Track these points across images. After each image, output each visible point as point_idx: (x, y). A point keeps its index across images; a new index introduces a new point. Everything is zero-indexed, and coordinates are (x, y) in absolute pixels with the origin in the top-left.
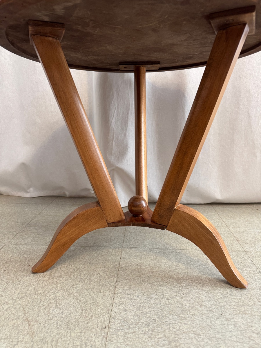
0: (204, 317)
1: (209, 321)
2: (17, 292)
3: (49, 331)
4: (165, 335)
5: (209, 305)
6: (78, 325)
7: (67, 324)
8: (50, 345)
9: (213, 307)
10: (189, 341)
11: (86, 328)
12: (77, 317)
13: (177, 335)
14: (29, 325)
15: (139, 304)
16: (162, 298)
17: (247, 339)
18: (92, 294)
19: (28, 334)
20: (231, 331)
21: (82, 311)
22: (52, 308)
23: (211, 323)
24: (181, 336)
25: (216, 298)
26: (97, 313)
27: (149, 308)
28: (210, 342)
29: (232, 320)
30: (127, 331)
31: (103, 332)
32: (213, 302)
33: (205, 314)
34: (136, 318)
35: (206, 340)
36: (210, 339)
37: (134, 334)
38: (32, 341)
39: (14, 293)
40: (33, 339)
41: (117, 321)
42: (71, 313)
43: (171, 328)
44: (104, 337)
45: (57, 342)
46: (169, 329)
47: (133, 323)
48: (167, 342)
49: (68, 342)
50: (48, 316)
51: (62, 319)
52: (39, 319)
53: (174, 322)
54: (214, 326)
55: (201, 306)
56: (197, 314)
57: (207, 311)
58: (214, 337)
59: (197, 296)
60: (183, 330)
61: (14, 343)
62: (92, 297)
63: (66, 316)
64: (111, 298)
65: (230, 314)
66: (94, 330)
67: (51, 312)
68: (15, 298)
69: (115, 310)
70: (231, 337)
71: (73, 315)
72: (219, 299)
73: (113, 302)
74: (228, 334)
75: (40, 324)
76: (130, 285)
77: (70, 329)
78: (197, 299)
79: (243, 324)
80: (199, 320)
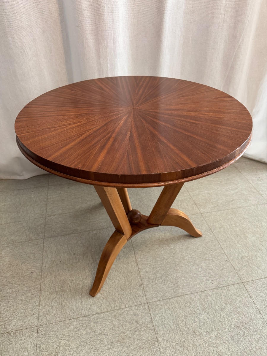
0: (187, 266)
1: (189, 268)
3: (114, 294)
4: (171, 282)
5: (188, 258)
6: (127, 287)
7: (121, 288)
8: (118, 302)
9: (190, 259)
10: (182, 282)
11: (132, 288)
12: (124, 282)
13: (177, 280)
15: (153, 266)
16: (163, 260)
17: (208, 274)
18: (125, 266)
19: (103, 299)
20: (200, 272)
21: (125, 278)
22: (107, 281)
23: (191, 269)
24: (178, 280)
25: (190, 253)
26: (133, 277)
27: (158, 267)
28: (192, 280)
29: (200, 265)
30: (152, 284)
31: (141, 288)
32: (189, 256)
33: (187, 264)
34: (154, 275)
35: (190, 279)
36: (192, 278)
37: (156, 285)
38: (108, 302)
39: (78, 277)
40: (108, 301)
41: (145, 280)
42: (119, 281)
43: (173, 277)
44: (142, 290)
45: (121, 299)
46: (172, 277)
47: (153, 279)
48: (173, 285)
49: (127, 297)
50: (108, 286)
51: (116, 286)
53: (173, 273)
54: (192, 270)
55: (184, 260)
56: (183, 265)
57: (187, 262)
58: (193, 277)
59: (181, 253)
60: (179, 277)
61: (100, 305)
62: (126, 268)
63: (117, 283)
64: (136, 266)
65: (199, 262)
66: (136, 288)
67: (108, 283)
68: (82, 280)
69: (142, 273)
70: (200, 275)
71: (121, 282)
72: (192, 253)
73: (138, 268)
74: (199, 273)
75: (106, 291)
76: (143, 255)
77: (123, 290)
78: (181, 256)
79: (205, 266)
80: (184, 269)
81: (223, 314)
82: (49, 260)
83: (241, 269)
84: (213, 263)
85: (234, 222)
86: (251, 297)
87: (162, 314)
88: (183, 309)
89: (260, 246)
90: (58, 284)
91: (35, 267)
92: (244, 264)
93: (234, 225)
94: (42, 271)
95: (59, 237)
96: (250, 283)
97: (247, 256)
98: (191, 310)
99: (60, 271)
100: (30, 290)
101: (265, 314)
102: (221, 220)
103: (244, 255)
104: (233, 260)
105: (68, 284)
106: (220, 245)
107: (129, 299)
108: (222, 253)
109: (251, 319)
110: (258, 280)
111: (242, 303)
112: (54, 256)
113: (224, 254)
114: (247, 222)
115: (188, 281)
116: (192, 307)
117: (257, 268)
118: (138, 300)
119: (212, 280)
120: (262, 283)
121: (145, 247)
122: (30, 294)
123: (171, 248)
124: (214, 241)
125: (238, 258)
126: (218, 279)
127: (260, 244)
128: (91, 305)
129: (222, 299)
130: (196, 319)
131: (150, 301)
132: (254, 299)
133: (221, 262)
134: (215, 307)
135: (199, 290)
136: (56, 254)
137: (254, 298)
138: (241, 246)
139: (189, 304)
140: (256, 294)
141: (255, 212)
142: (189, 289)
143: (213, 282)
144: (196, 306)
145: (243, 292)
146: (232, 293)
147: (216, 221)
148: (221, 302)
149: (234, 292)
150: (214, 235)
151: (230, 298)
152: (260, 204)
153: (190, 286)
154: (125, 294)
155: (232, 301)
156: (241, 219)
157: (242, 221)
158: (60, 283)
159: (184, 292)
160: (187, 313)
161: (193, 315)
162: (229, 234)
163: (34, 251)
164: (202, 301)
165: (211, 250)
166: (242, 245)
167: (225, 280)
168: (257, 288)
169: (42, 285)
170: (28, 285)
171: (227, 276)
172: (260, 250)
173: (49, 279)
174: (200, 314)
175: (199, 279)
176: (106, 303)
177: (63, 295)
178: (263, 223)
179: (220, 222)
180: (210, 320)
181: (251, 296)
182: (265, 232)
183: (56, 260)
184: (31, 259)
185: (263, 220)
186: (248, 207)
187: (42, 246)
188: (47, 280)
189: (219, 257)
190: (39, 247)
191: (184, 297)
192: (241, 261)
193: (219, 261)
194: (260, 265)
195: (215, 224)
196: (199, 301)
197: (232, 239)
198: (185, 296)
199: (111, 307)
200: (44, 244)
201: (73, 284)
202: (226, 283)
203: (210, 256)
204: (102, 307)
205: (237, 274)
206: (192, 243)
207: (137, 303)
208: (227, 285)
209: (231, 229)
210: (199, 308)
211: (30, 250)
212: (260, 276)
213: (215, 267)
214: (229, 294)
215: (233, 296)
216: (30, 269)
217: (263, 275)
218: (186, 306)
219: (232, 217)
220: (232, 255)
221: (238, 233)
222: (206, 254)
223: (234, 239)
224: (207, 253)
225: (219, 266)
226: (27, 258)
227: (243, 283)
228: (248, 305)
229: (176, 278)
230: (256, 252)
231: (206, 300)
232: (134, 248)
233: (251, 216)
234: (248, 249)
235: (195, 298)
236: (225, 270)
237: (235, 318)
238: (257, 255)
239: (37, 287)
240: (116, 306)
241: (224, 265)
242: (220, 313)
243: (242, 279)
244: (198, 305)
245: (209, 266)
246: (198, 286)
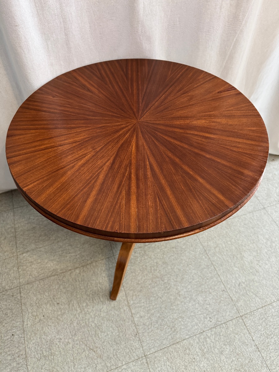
1: (186, 306)
2: (68, 331)
3: (108, 350)
4: (167, 325)
5: (184, 293)
6: (121, 339)
7: (115, 341)
8: (114, 359)
10: (180, 324)
11: (127, 339)
12: (117, 334)
13: (173, 322)
14: (94, 352)
15: (147, 309)
16: (157, 299)
17: (205, 310)
18: (117, 312)
19: (98, 358)
20: (197, 308)
21: (118, 328)
22: (99, 334)
23: (187, 306)
24: (175, 323)
25: (186, 286)
26: (127, 326)
27: (153, 309)
28: (189, 320)
29: (197, 300)
30: (148, 331)
31: (136, 338)
32: (185, 290)
33: (183, 301)
34: (149, 320)
35: (187, 320)
36: (189, 318)
37: (152, 332)
38: (103, 361)
39: (67, 333)
40: (103, 359)
41: (140, 327)
42: (112, 333)
43: (169, 319)
44: (138, 341)
45: (116, 355)
46: (168, 320)
47: (149, 324)
48: (170, 330)
49: (122, 352)
50: (101, 340)
51: (110, 339)
52: (97, 345)
53: (169, 314)
54: (189, 308)
55: (180, 296)
56: (179, 303)
57: (183, 298)
58: (190, 316)
59: (176, 288)
60: (175, 318)
61: (95, 366)
62: (118, 315)
63: (111, 336)
64: (129, 311)
65: (195, 296)
66: (131, 339)
67: (101, 337)
68: (71, 337)
69: (136, 319)
70: (198, 312)
71: (114, 334)
72: (187, 286)
73: (132, 314)
74: (196, 311)
75: (100, 348)
76: (136, 295)
77: (118, 344)
78: (176, 291)
79: (202, 300)
80: (181, 307)
81: (223, 358)
82: (30, 315)
83: (239, 299)
84: (210, 296)
85: (229, 238)
86: (249, 333)
87: (161, 368)
88: (182, 358)
89: (257, 267)
90: (44, 347)
91: (15, 327)
92: (241, 293)
93: (229, 243)
94: (24, 331)
95: (37, 282)
96: (249, 316)
97: (244, 281)
98: (190, 358)
99: (44, 328)
100: (14, 359)
101: (264, 351)
102: (215, 237)
103: (241, 280)
104: (231, 289)
105: (57, 344)
106: (216, 271)
107: (125, 354)
108: (219, 281)
109: (250, 359)
110: (256, 311)
111: (241, 342)
112: (35, 310)
113: (220, 282)
114: (243, 237)
115: (186, 323)
116: (192, 354)
117: (254, 296)
118: (135, 354)
119: (210, 318)
120: (260, 314)
121: (137, 284)
122: (15, 364)
123: (165, 281)
124: (210, 267)
125: (235, 285)
126: (216, 315)
127: (257, 264)
128: (85, 368)
129: (221, 340)
130: (196, 368)
131: (147, 353)
132: (253, 335)
133: (218, 293)
134: (215, 350)
135: (197, 332)
136: (37, 306)
137: (252, 333)
138: (238, 270)
139: (188, 351)
140: (254, 328)
141: (250, 222)
142: (187, 332)
143: (211, 320)
144: (195, 352)
145: (242, 328)
146: (231, 331)
147: (210, 239)
148: (220, 343)
149: (233, 330)
150: (209, 258)
151: (229, 337)
152: (256, 210)
153: (188, 328)
154: (120, 348)
155: (231, 341)
156: (237, 233)
157: (238, 236)
158: (47, 345)
159: (182, 336)
160: (187, 361)
161: (193, 364)
162: (225, 255)
163: (10, 306)
164: (201, 345)
165: (207, 279)
166: (239, 268)
167: (223, 316)
168: (255, 321)
169: (27, 350)
170: (10, 352)
171: (225, 311)
172: (257, 272)
173: (34, 341)
174: (200, 361)
175: (196, 318)
176: (101, 363)
177: (52, 360)
178: (259, 236)
179: (215, 239)
180: (210, 367)
181: (250, 331)
182: (262, 247)
183: (38, 315)
184: (9, 316)
185: (260, 232)
186: (244, 216)
187: (19, 298)
188: (32, 343)
189: (215, 287)
190: (16, 299)
191: (183, 343)
192: (238, 289)
193: (216, 293)
194: (257, 292)
195: (209, 243)
196: (198, 346)
197: (228, 262)
198: (183, 341)
199: (107, 367)
200: (21, 294)
201: (61, 343)
202: (224, 319)
203: (206, 287)
204: (97, 368)
205: (235, 306)
206: (187, 271)
207: (134, 357)
208: (225, 321)
209: (227, 249)
210: (199, 354)
211: (6, 305)
212: (258, 305)
213: (212, 300)
214: (228, 333)
215: (232, 334)
216: (10, 330)
217: (261, 303)
218: (185, 354)
219: (227, 232)
220: (229, 283)
221: (234, 253)
222: (202, 285)
223: (230, 261)
224: (203, 283)
225: (217, 298)
226: (4, 316)
227: (241, 316)
228: (247, 343)
229: (173, 321)
230: (253, 275)
231: (205, 344)
232: (125, 288)
233: (247, 228)
234: (244, 272)
235: (194, 342)
236: (222, 303)
237: (234, 360)
238: (254, 278)
239: (21, 353)
240: (113, 365)
241: (221, 297)
242: (220, 357)
243: (240, 311)
244: (197, 350)
245: (206, 301)
246: (196, 327)
